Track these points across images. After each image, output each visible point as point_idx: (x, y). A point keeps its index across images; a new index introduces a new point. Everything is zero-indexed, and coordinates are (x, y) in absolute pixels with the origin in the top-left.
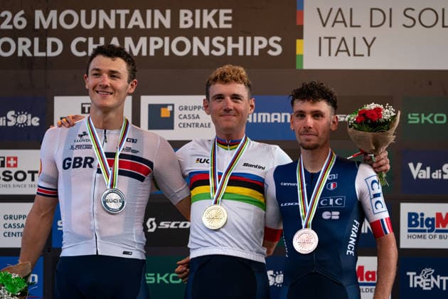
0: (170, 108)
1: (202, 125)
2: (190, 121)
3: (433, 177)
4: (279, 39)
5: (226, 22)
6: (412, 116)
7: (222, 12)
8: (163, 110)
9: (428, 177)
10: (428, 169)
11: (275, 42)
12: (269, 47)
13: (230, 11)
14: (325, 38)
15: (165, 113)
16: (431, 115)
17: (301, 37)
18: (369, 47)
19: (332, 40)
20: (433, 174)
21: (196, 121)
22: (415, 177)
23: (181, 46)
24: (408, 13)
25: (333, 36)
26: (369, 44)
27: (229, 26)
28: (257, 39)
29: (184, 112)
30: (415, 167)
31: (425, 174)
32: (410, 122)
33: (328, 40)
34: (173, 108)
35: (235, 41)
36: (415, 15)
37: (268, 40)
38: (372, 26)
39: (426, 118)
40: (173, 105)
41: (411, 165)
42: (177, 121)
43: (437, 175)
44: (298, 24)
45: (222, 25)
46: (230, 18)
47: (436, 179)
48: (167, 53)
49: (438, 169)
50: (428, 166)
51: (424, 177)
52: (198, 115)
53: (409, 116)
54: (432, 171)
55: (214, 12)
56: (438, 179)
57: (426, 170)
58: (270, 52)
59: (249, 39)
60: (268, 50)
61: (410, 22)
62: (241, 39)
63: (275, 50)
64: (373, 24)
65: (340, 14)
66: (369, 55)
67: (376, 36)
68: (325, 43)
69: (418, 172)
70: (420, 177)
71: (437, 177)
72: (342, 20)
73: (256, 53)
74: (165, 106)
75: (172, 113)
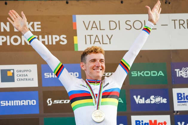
0: (12, 71)
1: (29, 79)
2: (23, 78)
3: (146, 102)
4: (65, 36)
5: (38, 28)
6: (133, 73)
7: (36, 23)
8: (8, 72)
9: (144, 103)
10: (143, 98)
11: (63, 38)
12: (60, 40)
13: (39, 23)
14: (88, 35)
15: (9, 74)
16: (143, 72)
17: (76, 35)
18: (110, 39)
19: (91, 36)
20: (146, 101)
21: (26, 77)
22: (137, 103)
23: (16, 40)
24: (128, 23)
25: (92, 35)
26: (110, 38)
27: (40, 30)
28: (54, 36)
29: (19, 73)
30: (137, 97)
31: (142, 101)
32: (133, 76)
33: (89, 36)
34: (14, 71)
35: (43, 37)
36: (131, 24)
37: (60, 37)
38: (110, 29)
39: (140, 74)
40: (13, 70)
41: (135, 97)
42: (16, 78)
43: (148, 101)
44: (74, 29)
45: (36, 30)
46: (40, 26)
47: (147, 104)
48: (8, 44)
49: (148, 98)
50: (143, 97)
51: (142, 103)
52: (27, 75)
53: (132, 72)
54: (145, 100)
55: (31, 23)
56: (149, 104)
57: (142, 99)
58: (61, 43)
59: (50, 36)
60: (60, 42)
61: (129, 27)
62: (46, 36)
63: (63, 41)
64: (111, 29)
65: (94, 24)
66: (110, 43)
67: (112, 34)
68: (88, 38)
69: (139, 100)
70: (140, 103)
71: (148, 103)
72: (96, 27)
73: (54, 43)
74: (10, 70)
75: (13, 73)
